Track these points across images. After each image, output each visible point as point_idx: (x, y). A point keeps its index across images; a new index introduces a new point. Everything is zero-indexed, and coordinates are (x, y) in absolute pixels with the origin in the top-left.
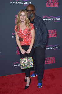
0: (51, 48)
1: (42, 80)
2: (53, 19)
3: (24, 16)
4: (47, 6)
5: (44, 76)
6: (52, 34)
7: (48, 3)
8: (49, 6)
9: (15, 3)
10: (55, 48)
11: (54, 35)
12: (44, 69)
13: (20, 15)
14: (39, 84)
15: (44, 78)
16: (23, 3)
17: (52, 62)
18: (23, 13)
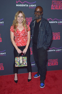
0: (55, 50)
1: (45, 81)
2: (58, 22)
3: (22, 17)
4: (52, 9)
5: (46, 77)
6: (56, 37)
7: (53, 5)
8: (54, 9)
9: (21, 5)
10: (58, 50)
11: (57, 38)
12: (46, 70)
13: (18, 16)
14: (42, 84)
15: (46, 79)
16: (28, 6)
17: (55, 64)
18: (21, 15)
